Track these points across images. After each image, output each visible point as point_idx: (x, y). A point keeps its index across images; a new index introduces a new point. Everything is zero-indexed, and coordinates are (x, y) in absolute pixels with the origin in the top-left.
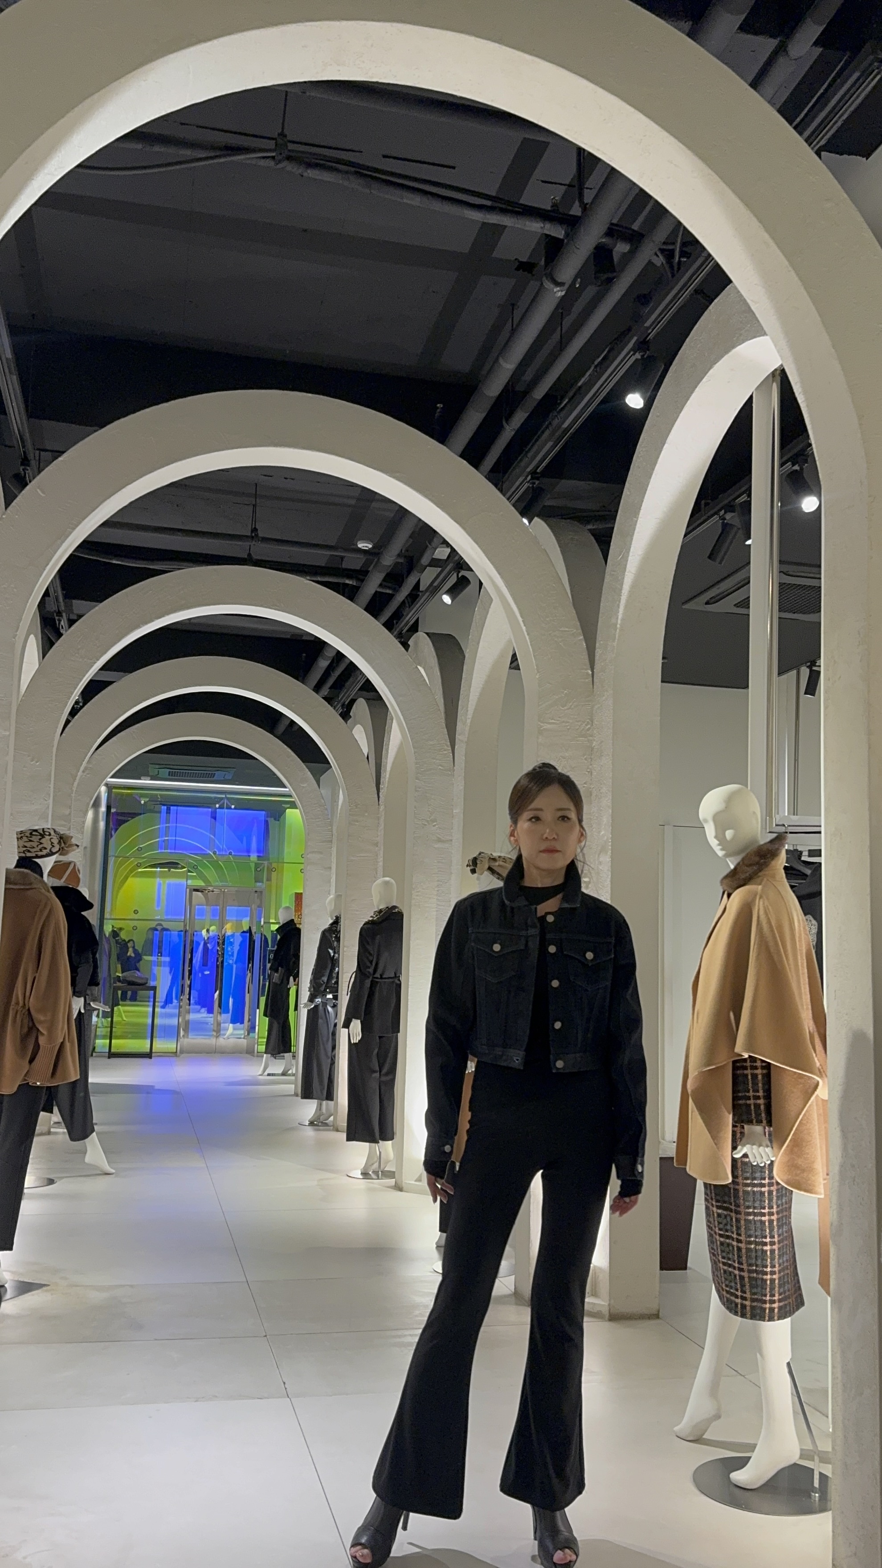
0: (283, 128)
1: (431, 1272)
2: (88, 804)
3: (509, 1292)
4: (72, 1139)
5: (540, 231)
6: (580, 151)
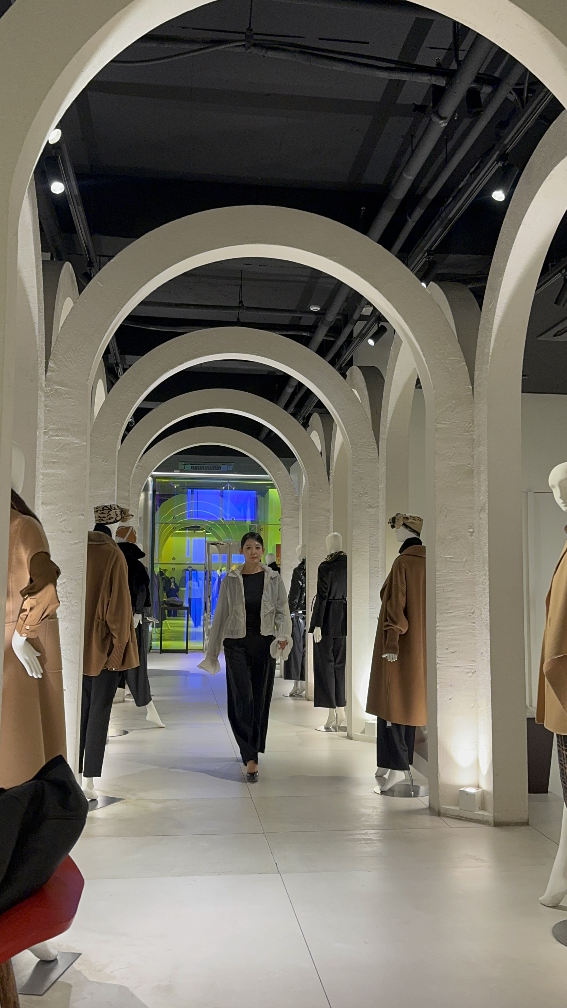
1: (372, 793)
2: (141, 489)
3: (426, 807)
4: (138, 705)
5: (428, 82)
6: (455, 23)
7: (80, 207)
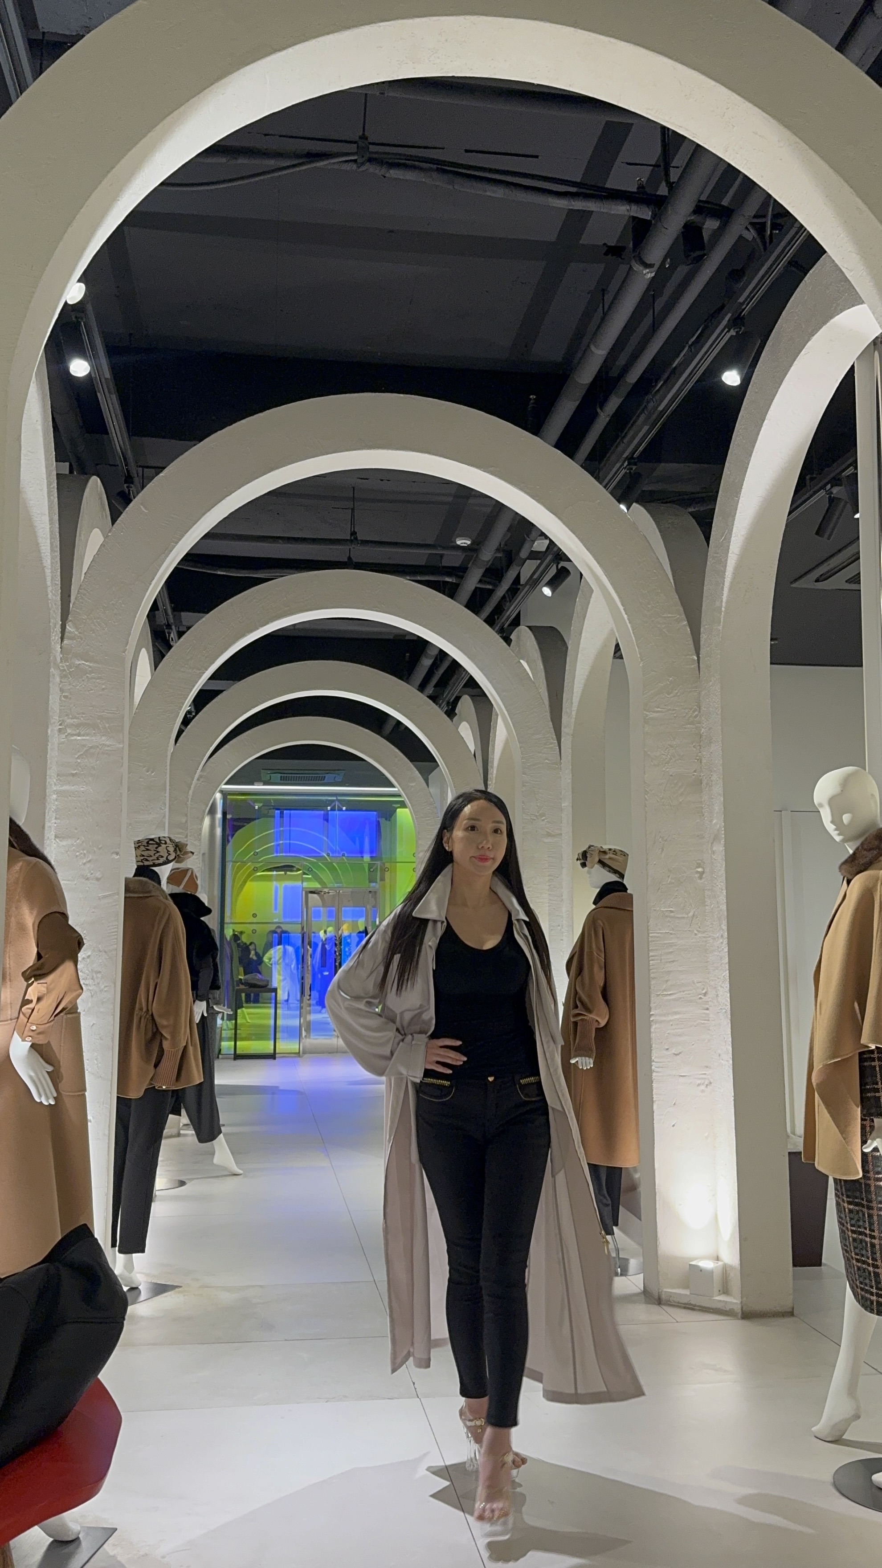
0: (364, 131)
2: (204, 811)
3: (639, 1291)
4: (201, 1140)
5: (626, 213)
6: (664, 129)
7: (114, 397)
